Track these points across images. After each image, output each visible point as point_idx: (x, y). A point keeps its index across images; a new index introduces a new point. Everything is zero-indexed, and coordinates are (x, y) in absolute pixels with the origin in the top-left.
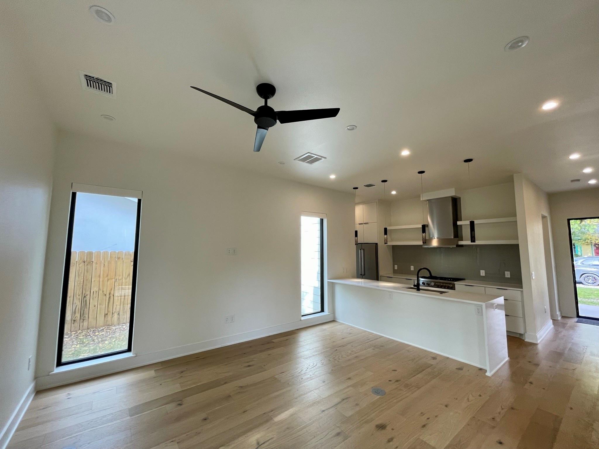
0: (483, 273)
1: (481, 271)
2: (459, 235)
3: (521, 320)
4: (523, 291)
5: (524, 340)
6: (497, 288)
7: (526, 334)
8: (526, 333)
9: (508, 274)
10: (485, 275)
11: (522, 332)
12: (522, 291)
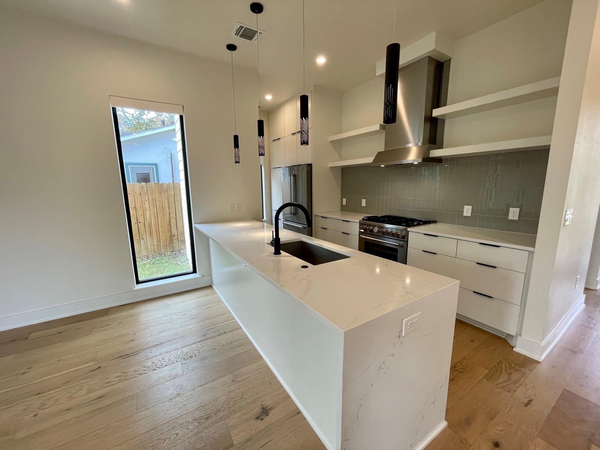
0: (467, 211)
1: (466, 207)
2: (438, 139)
3: (516, 310)
4: (533, 252)
5: (513, 347)
6: (480, 243)
7: (519, 337)
8: (521, 335)
9: (514, 214)
10: (471, 215)
11: (512, 331)
12: (531, 253)
